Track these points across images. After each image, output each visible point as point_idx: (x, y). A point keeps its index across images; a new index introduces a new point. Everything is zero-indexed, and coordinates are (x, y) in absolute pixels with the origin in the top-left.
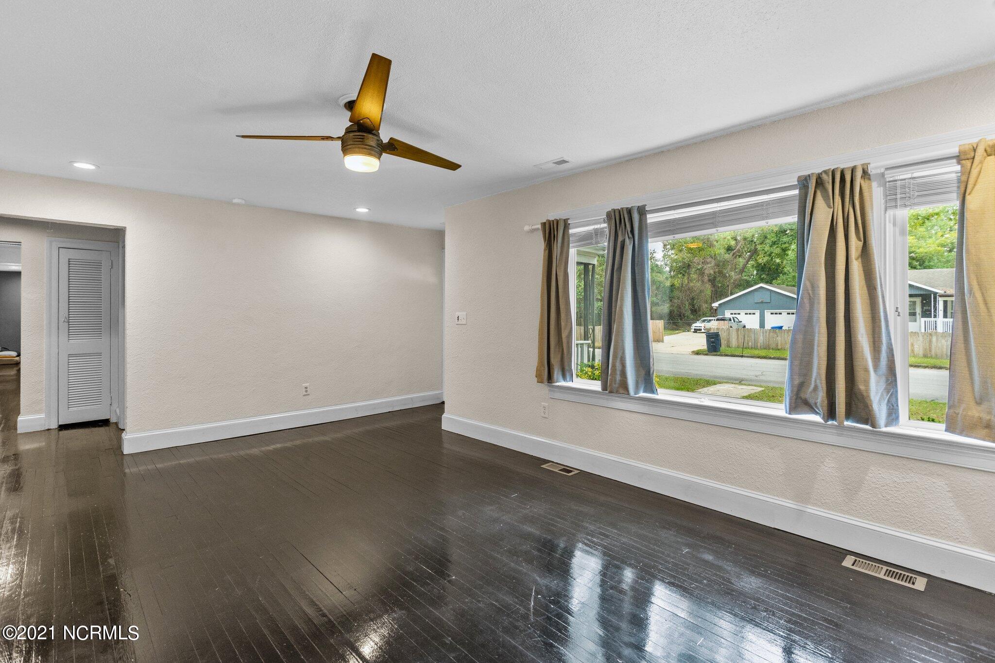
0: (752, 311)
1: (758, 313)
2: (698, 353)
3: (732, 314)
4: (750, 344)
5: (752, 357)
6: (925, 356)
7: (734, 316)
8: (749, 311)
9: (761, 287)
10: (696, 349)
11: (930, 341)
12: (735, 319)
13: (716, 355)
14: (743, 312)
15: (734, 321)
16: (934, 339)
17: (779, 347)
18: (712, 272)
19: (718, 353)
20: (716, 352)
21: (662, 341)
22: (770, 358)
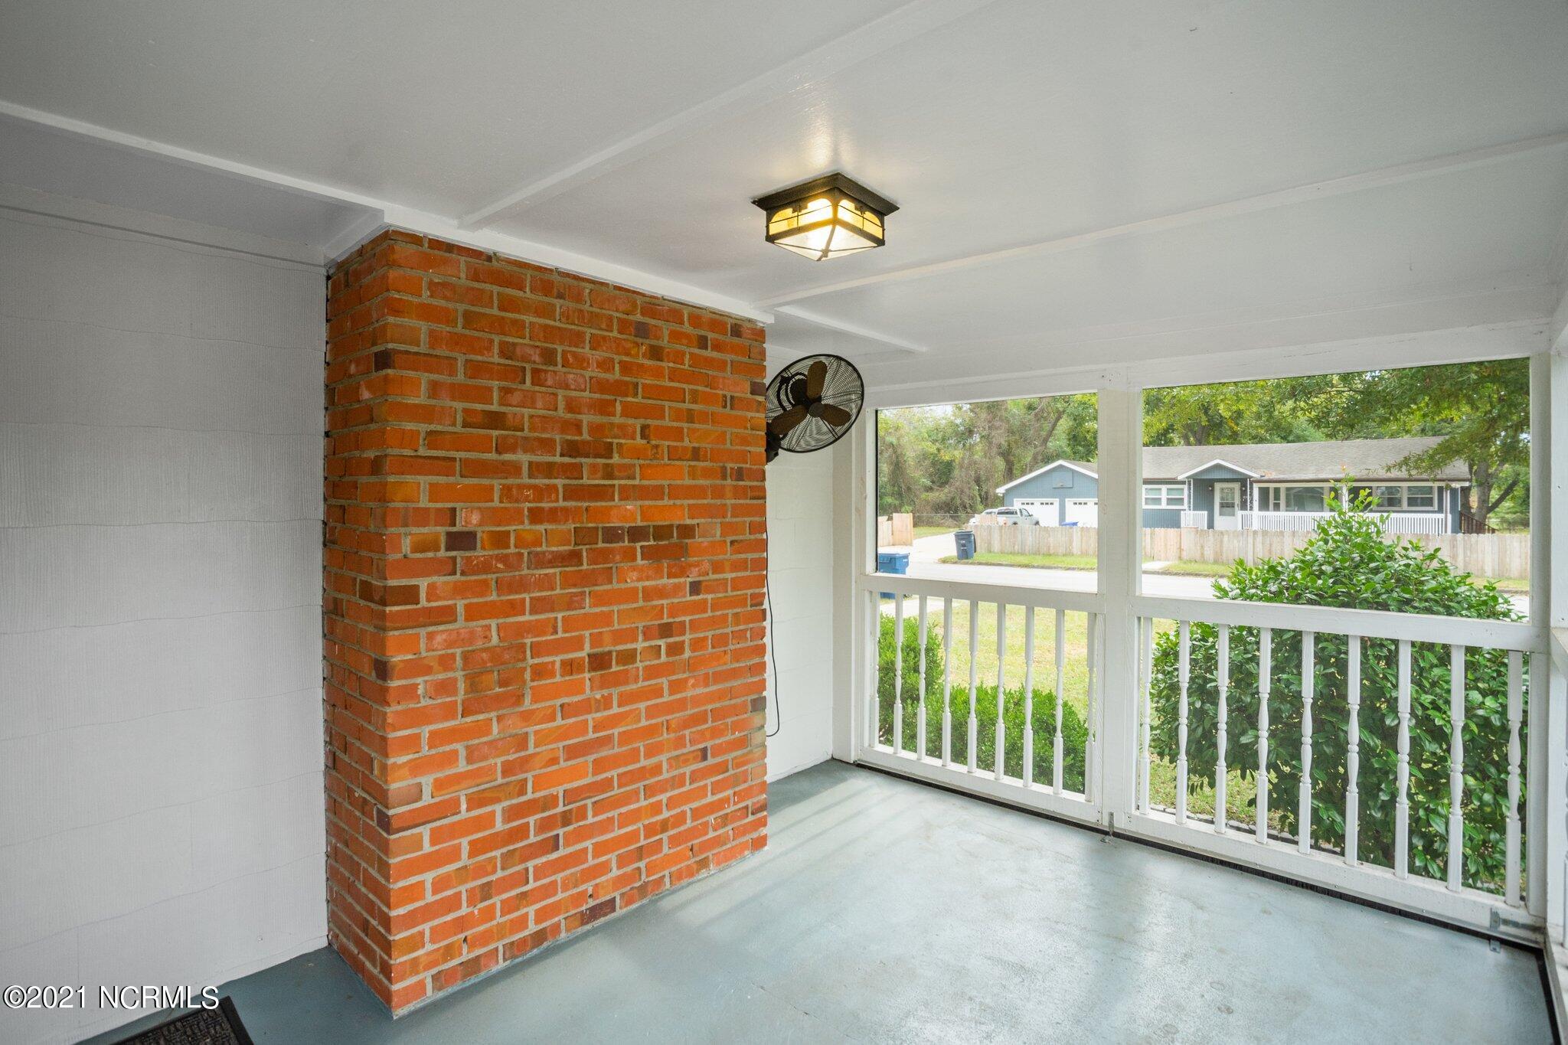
0: (1049, 500)
1: (1057, 501)
2: (944, 561)
3: (1023, 504)
4: (1016, 547)
5: (1012, 566)
6: (1216, 562)
7: (1025, 507)
8: (1045, 500)
9: (1061, 467)
10: (943, 556)
11: (1222, 542)
12: (1024, 512)
13: (967, 563)
14: (1037, 501)
15: (1022, 515)
16: (1226, 538)
17: (1052, 552)
18: (1003, 442)
19: (970, 561)
20: (967, 558)
21: (911, 545)
22: (1033, 567)
